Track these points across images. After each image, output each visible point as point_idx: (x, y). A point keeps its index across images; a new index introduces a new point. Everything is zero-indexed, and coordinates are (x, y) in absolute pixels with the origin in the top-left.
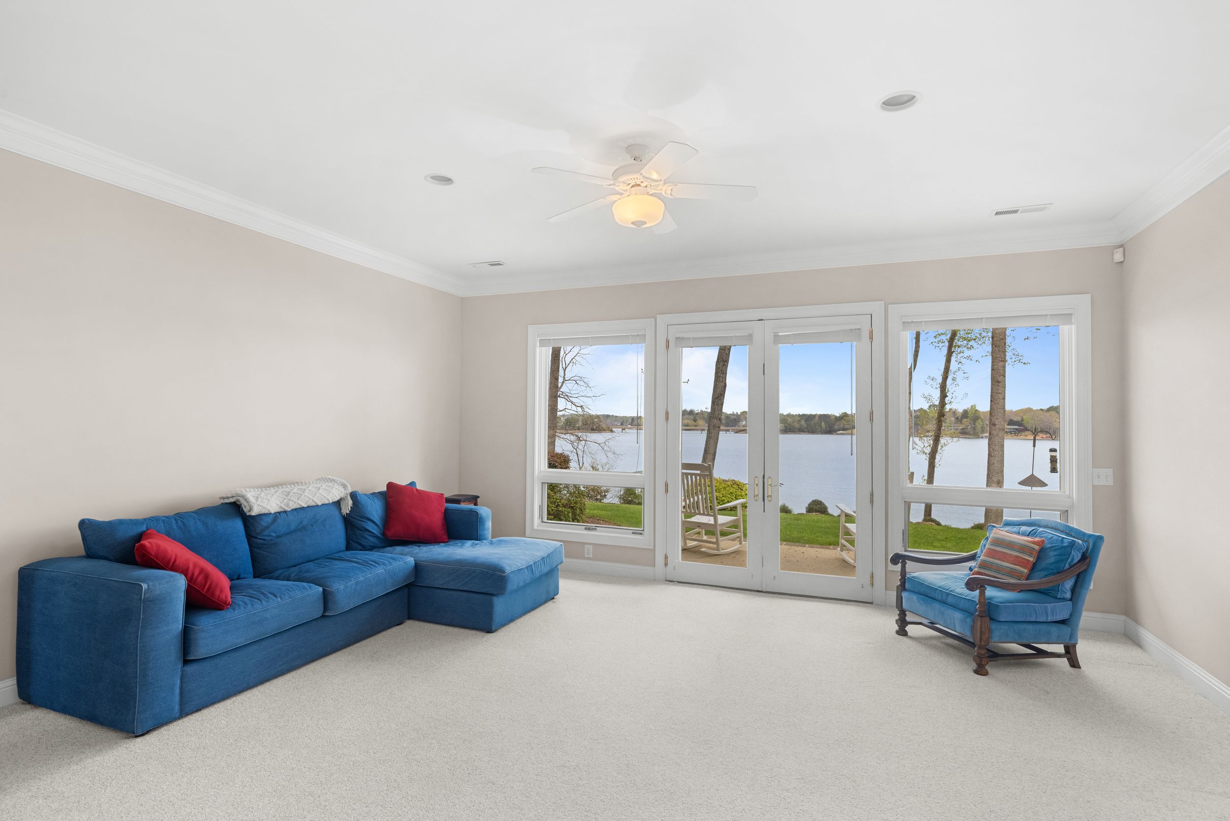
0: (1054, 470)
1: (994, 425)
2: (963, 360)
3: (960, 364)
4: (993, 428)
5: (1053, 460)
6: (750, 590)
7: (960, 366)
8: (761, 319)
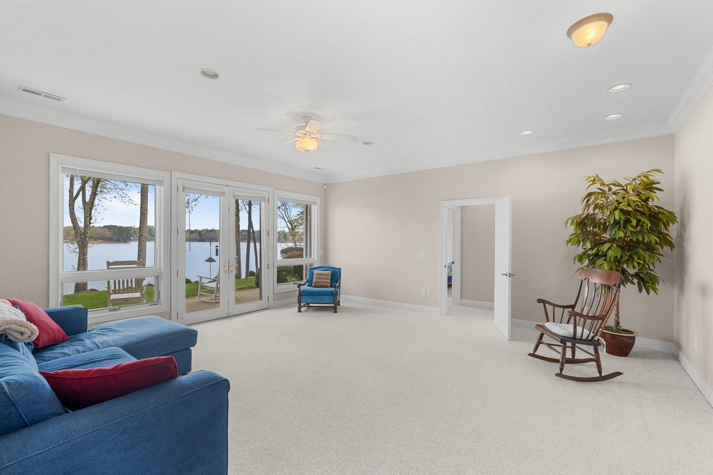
0: (217, 254)
1: (142, 236)
2: (102, 199)
3: (100, 201)
4: (142, 237)
5: (217, 250)
6: (223, 318)
7: (100, 202)
8: (228, 185)
